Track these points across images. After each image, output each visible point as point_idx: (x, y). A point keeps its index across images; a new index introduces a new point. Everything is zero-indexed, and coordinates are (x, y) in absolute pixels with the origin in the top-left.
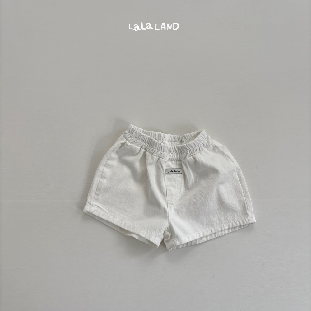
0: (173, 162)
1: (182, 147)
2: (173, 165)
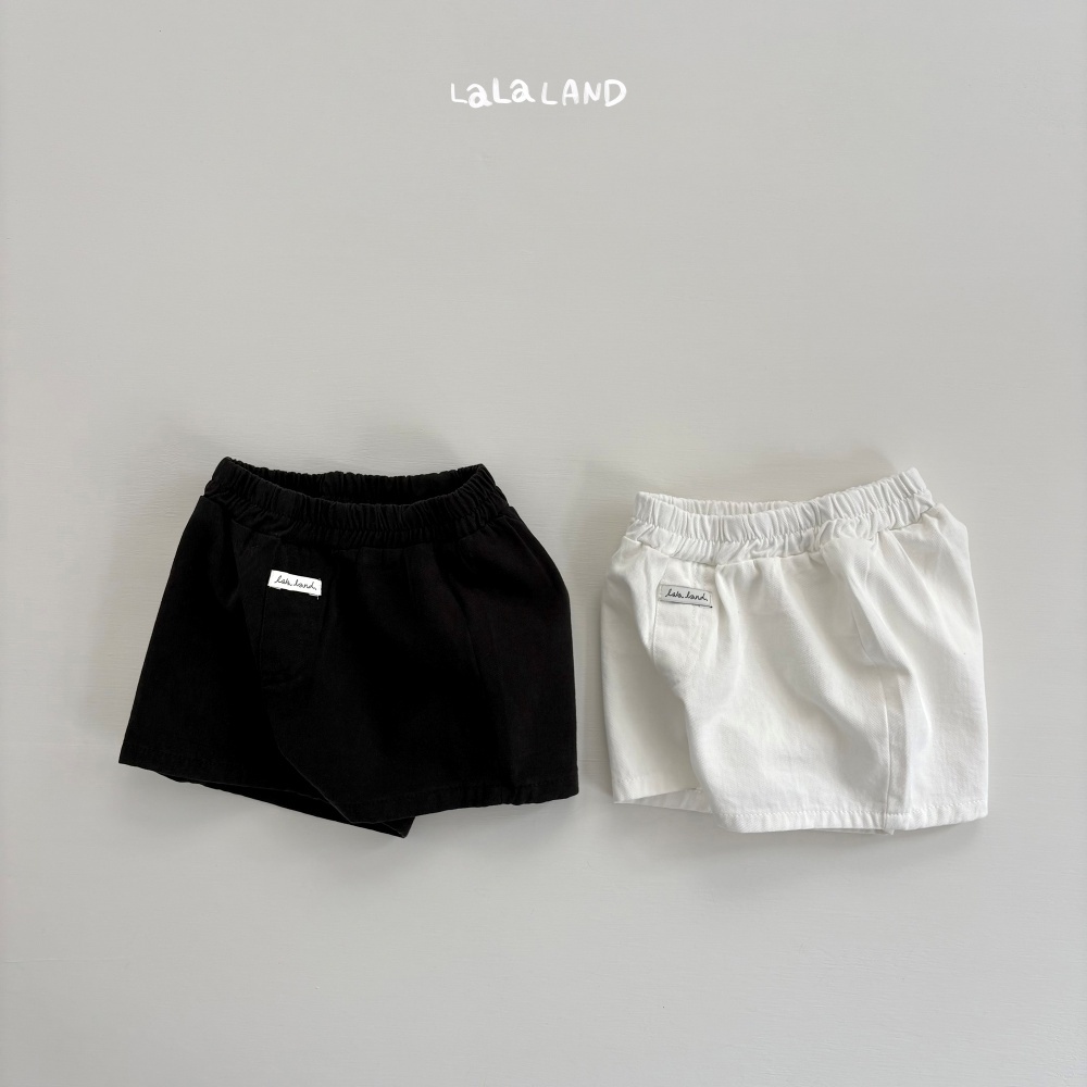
1: (730, 521)
2: (687, 576)
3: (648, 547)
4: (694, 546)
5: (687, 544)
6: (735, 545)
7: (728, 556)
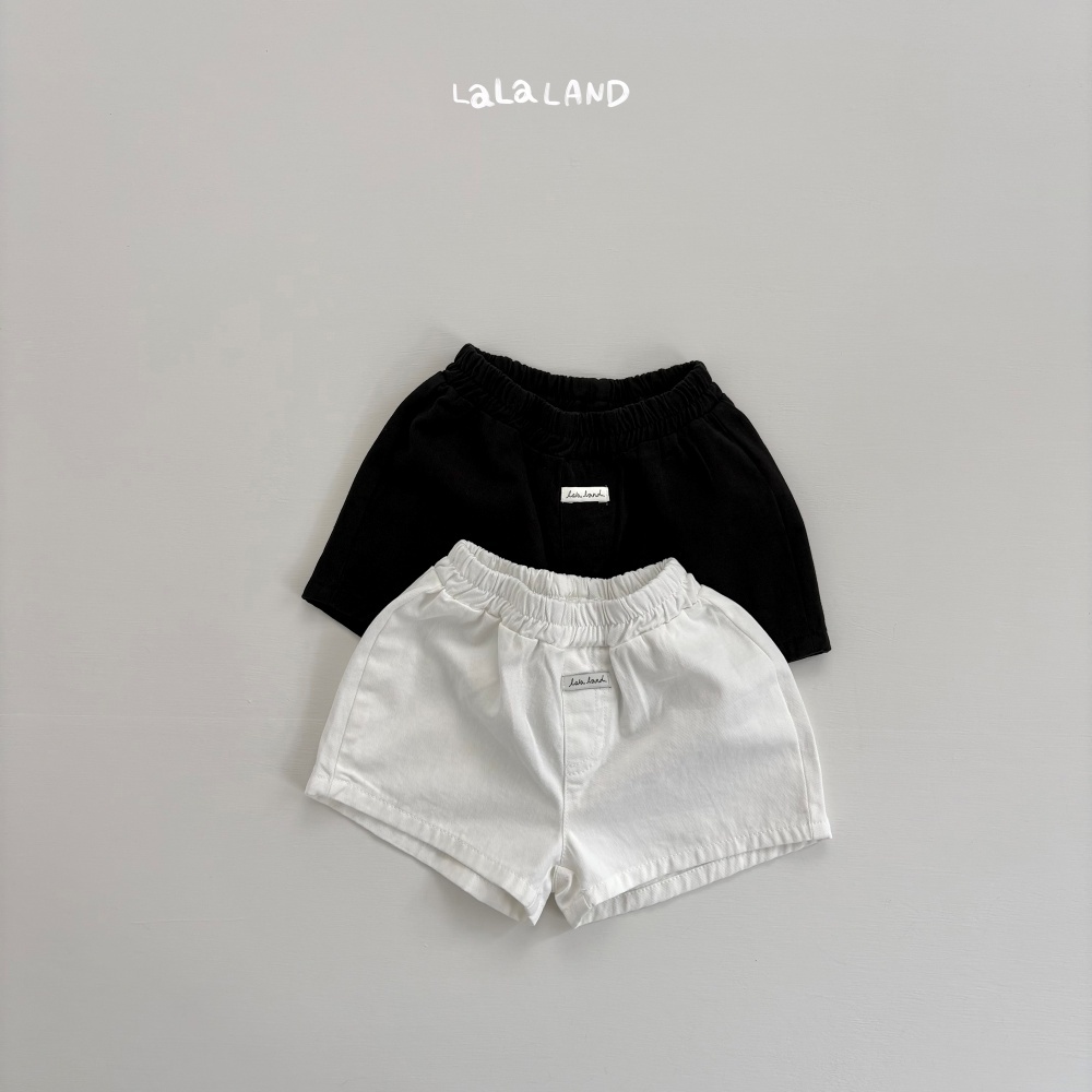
0: (584, 652)
1: (610, 607)
2: (584, 663)
3: (546, 645)
4: (585, 634)
5: (578, 633)
6: (621, 627)
7: (618, 638)
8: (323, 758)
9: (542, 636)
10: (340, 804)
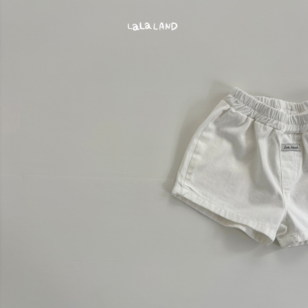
0: (290, 135)
2: (290, 140)
3: (276, 130)
4: (292, 127)
5: (289, 127)
8: (179, 179)
9: (275, 126)
10: (186, 199)
